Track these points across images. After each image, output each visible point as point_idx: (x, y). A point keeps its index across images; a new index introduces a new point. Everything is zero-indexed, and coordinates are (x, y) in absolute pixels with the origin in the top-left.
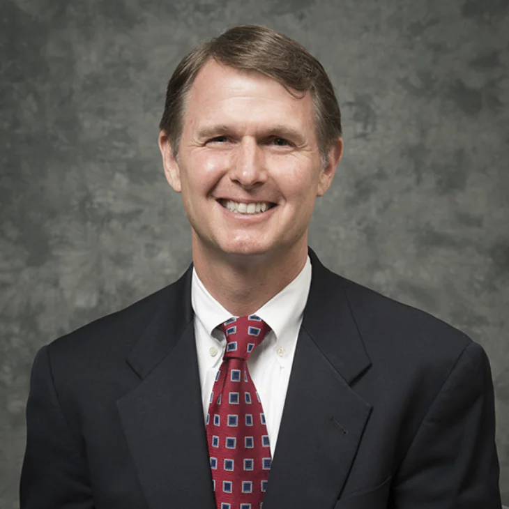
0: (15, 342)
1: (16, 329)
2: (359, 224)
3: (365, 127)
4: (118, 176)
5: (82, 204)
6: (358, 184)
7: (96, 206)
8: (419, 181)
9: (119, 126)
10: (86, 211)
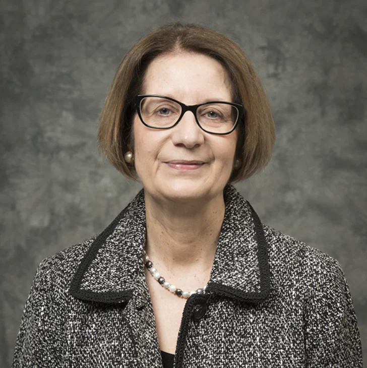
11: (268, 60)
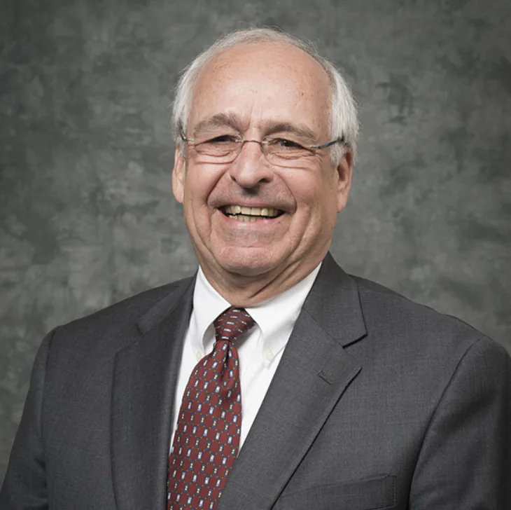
0: (20, 346)
1: (21, 333)
2: (396, 215)
3: (401, 111)
4: (132, 165)
5: (93, 196)
6: (394, 172)
7: (108, 198)
8: (460, 168)
9: (132, 111)
10: (98, 203)
11: (391, 100)
